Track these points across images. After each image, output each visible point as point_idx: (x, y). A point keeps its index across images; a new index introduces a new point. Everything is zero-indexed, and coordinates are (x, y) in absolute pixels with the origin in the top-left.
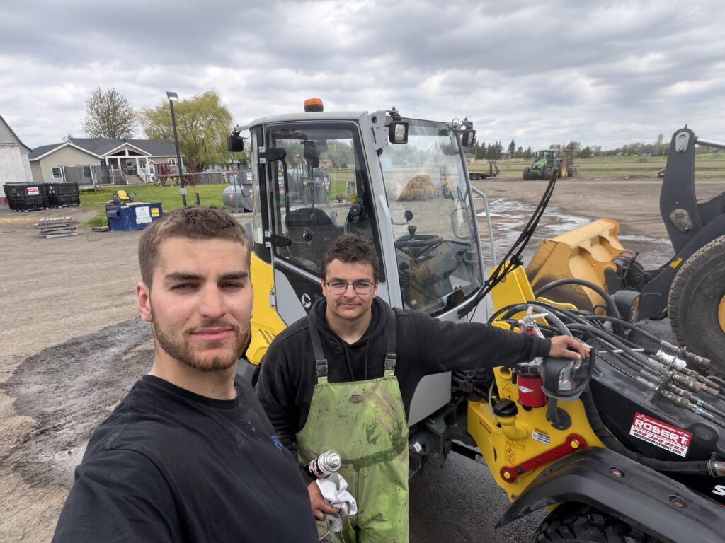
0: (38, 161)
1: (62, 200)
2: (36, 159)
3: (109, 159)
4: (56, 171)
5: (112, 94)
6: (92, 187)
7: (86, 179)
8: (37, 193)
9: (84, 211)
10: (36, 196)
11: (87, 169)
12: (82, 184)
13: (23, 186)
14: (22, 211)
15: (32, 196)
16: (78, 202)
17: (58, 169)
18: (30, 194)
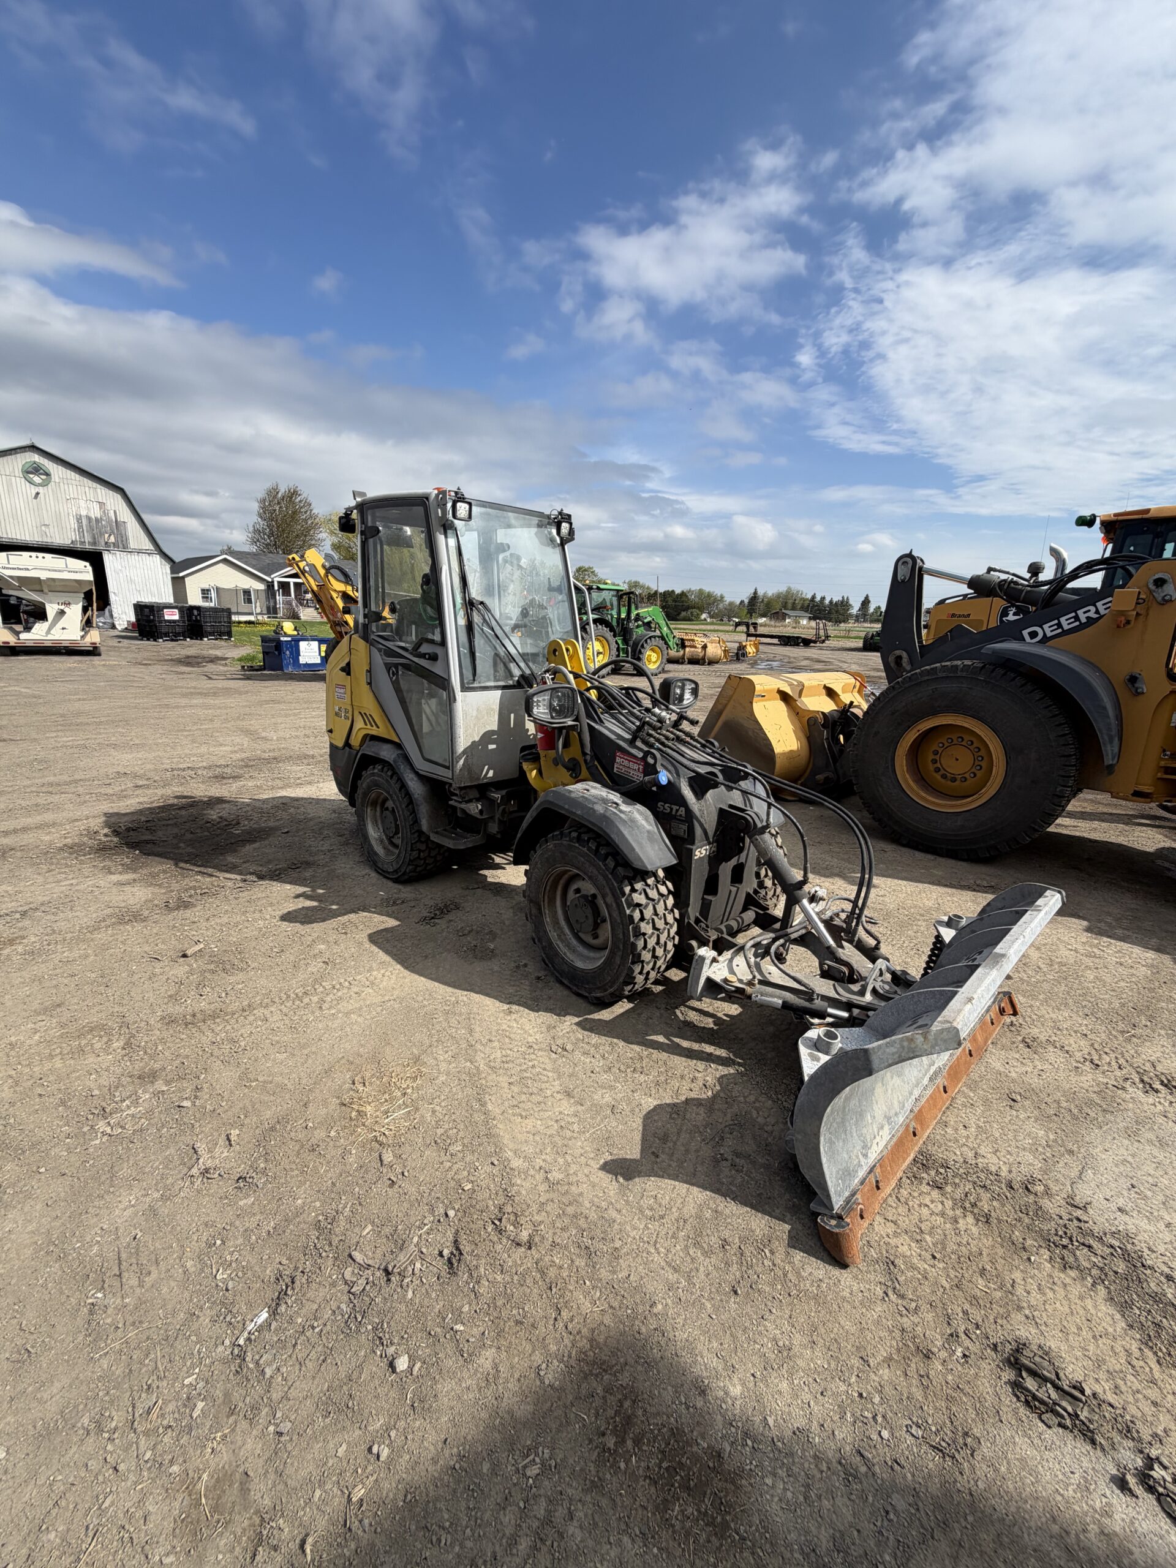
0: (183, 577)
1: (209, 629)
2: (181, 574)
3: (279, 582)
4: (205, 593)
5: (293, 494)
6: (252, 618)
7: (244, 607)
8: (176, 617)
9: (235, 646)
10: (174, 621)
11: (247, 592)
12: (238, 613)
13: (158, 607)
14: (155, 640)
15: (169, 621)
16: (229, 634)
17: (208, 590)
18: (167, 617)
